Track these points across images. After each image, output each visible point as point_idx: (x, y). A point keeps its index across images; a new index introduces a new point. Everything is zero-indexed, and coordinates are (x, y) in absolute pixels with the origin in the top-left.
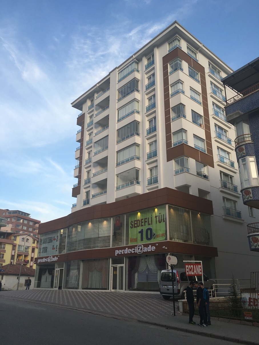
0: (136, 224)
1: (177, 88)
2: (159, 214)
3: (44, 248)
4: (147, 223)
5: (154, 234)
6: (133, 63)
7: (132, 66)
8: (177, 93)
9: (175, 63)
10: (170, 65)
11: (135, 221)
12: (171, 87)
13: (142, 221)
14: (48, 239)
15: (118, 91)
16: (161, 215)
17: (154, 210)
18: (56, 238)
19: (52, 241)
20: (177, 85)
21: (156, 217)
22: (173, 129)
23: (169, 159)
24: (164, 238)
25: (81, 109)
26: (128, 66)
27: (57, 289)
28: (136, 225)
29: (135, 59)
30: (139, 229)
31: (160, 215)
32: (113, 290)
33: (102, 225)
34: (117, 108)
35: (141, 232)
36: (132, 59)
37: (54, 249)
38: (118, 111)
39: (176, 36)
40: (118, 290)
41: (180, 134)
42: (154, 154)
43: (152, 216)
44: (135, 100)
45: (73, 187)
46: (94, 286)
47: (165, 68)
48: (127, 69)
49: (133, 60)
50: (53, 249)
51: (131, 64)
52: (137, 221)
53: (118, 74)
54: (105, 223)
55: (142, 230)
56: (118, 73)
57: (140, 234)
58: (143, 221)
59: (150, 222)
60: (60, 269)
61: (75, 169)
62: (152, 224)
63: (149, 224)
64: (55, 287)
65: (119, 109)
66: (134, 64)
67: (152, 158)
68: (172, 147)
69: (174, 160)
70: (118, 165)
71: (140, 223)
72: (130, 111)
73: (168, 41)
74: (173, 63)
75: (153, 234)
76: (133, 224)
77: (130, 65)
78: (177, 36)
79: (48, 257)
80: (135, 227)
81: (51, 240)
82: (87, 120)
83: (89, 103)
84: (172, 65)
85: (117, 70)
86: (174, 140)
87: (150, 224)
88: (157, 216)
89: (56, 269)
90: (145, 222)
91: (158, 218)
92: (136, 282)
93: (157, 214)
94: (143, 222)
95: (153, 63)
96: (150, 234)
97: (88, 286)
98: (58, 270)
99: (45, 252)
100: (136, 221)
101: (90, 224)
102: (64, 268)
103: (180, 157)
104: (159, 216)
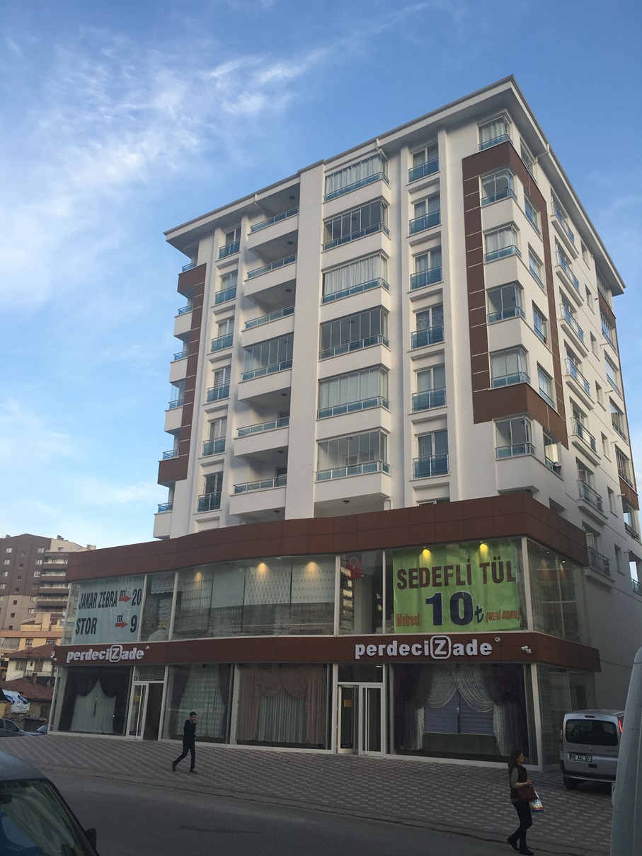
0: (417, 578)
1: (503, 241)
2: (495, 558)
3: (84, 620)
4: (452, 581)
5: (479, 611)
6: (373, 157)
7: (368, 166)
8: (505, 253)
9: (499, 178)
10: (483, 181)
11: (411, 571)
12: (486, 236)
13: (438, 572)
14: (99, 596)
15: (325, 223)
16: (501, 564)
17: (477, 548)
18: (130, 593)
19: (115, 602)
20: (502, 233)
21: (484, 566)
22: (493, 343)
23: (479, 417)
24: (517, 623)
25: (193, 253)
26: (358, 164)
27: (140, 738)
28: (415, 582)
29: (381, 150)
30: (429, 592)
31: (497, 561)
32: (341, 751)
33: (304, 572)
34: (321, 268)
35: (436, 601)
36: (371, 147)
37: (120, 624)
38: (324, 275)
39: (502, 112)
40: (363, 752)
41: (512, 358)
42: (434, 399)
43: (471, 563)
44: (379, 253)
45: (161, 459)
46: (277, 736)
47: (469, 188)
48: (353, 170)
49: (375, 150)
50: (117, 625)
51: (366, 161)
52: (422, 570)
53: (326, 179)
54: (312, 567)
55: (438, 597)
56: (324, 175)
57: (431, 606)
58: (441, 572)
59: (464, 578)
60: (150, 684)
61: (168, 409)
62: (470, 583)
63: (460, 583)
64: (132, 733)
65: (327, 271)
66: (376, 160)
67: (430, 409)
68: (491, 389)
69: (494, 421)
70: (324, 414)
71: (431, 576)
72: (364, 279)
73: (480, 122)
74: (493, 177)
75: (474, 610)
76: (407, 577)
77: (363, 162)
78: (505, 113)
79: (109, 646)
80: (412, 586)
81: (110, 601)
82: (214, 285)
83: (220, 240)
84: (489, 182)
85: (324, 168)
86: (497, 371)
87: (463, 583)
88: (487, 564)
89: (135, 683)
90: (447, 576)
91: (489, 570)
92: (421, 733)
93: (487, 559)
94: (439, 576)
95: (434, 167)
96: (464, 610)
97: (257, 734)
98: (144, 687)
99: (87, 633)
100: (415, 570)
101: (262, 568)
102: (165, 682)
103: (513, 417)
104: (494, 565)
